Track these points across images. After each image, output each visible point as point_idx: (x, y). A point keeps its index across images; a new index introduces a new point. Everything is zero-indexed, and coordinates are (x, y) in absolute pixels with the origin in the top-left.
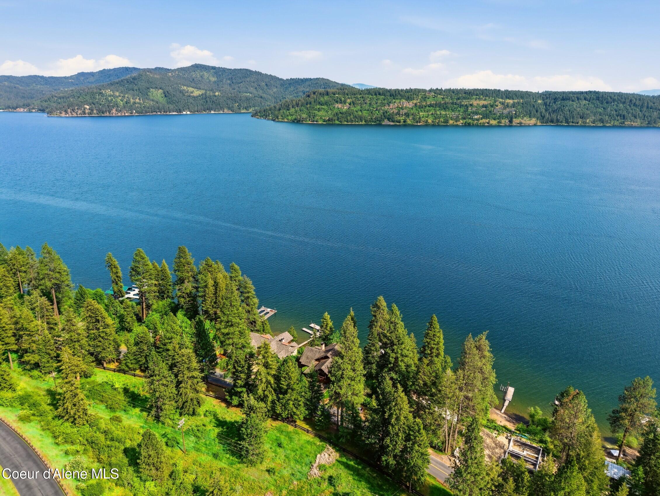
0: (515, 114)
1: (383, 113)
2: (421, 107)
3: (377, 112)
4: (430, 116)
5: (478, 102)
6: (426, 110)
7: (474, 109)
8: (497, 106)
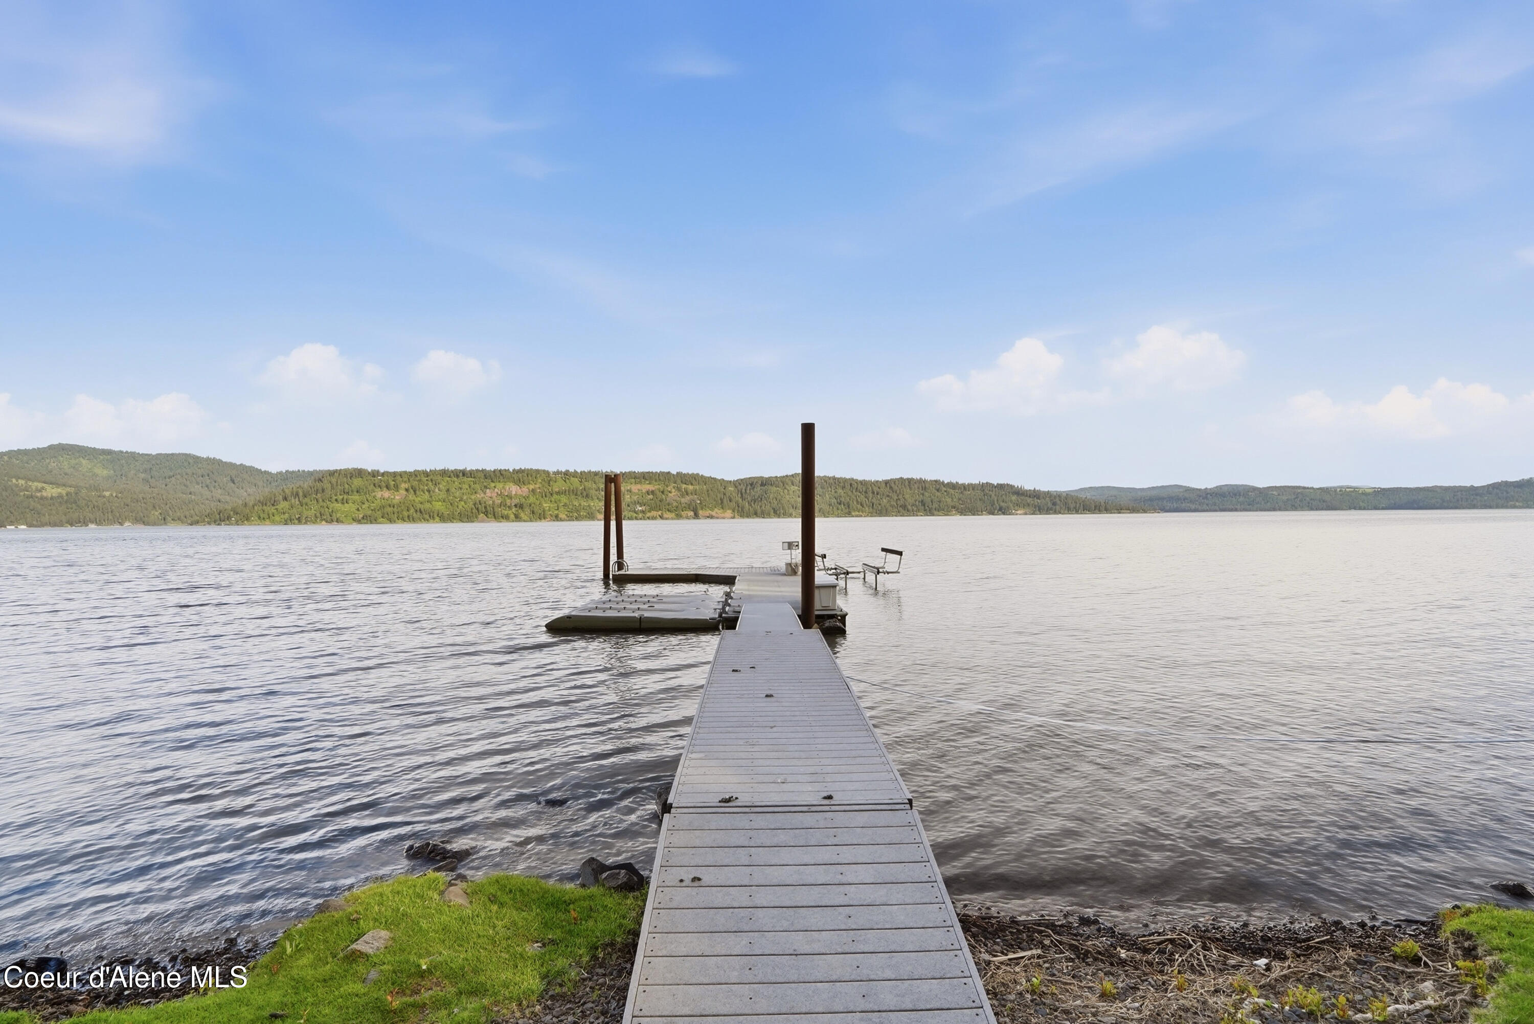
0: (701, 503)
1: (475, 504)
2: (544, 495)
3: (463, 503)
4: (562, 509)
5: (639, 486)
6: (553, 500)
7: (635, 498)
8: (670, 492)
